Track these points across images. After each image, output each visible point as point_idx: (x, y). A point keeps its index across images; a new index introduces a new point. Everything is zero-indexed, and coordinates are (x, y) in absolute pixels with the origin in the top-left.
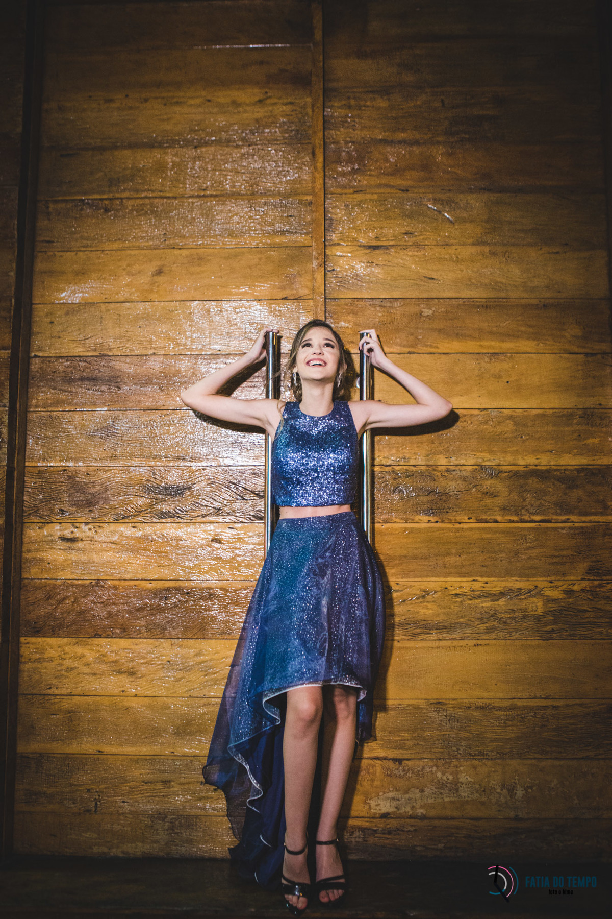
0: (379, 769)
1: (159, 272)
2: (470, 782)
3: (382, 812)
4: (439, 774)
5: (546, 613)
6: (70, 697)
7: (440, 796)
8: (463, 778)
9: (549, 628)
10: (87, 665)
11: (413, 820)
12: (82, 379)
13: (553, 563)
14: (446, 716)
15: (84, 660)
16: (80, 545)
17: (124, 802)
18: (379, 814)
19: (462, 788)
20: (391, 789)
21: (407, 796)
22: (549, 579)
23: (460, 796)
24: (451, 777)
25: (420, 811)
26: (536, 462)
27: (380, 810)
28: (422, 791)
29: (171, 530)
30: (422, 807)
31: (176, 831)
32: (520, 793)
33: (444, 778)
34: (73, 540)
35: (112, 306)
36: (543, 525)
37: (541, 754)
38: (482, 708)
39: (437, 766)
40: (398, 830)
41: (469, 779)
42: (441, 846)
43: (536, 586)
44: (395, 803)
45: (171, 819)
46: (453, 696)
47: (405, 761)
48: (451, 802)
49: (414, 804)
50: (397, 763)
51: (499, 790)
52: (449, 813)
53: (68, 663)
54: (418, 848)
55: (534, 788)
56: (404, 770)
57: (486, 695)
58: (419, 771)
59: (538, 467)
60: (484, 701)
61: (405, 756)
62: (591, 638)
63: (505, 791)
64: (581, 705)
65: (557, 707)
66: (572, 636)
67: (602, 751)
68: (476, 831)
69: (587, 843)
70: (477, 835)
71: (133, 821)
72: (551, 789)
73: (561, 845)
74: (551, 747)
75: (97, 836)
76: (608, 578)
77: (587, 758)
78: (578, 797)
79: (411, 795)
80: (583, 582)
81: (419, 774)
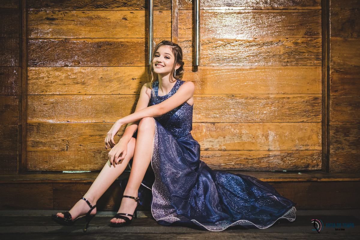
0: (204, 127)
2: (247, 133)
3: (206, 148)
4: (232, 130)
5: (284, 53)
6: (53, 96)
7: (233, 140)
8: (244, 131)
9: (286, 60)
10: (61, 80)
11: (219, 151)
13: (288, 30)
14: (236, 102)
15: (59, 78)
16: (57, 22)
17: (81, 145)
18: (204, 149)
19: (243, 136)
20: (210, 137)
21: (217, 140)
22: (286, 37)
23: (242, 140)
24: (238, 131)
25: (223, 147)
27: (204, 147)
28: (224, 138)
29: (102, 13)
30: (224, 145)
31: (106, 158)
32: (271, 138)
33: (235, 131)
34: (53, 19)
36: (284, 11)
37: (281, 120)
38: (253, 98)
39: (232, 126)
40: (213, 156)
41: (247, 132)
42: (233, 163)
43: (280, 41)
44: (211, 143)
45: (104, 153)
46: (239, 93)
47: (216, 124)
48: (239, 143)
49: (221, 144)
50: (212, 124)
51: (261, 137)
52: (237, 148)
53: (51, 80)
54: (222, 164)
55: (277, 136)
56: (216, 128)
57: (256, 92)
58: (223, 128)
60: (254, 95)
61: (216, 121)
62: (306, 65)
63: (264, 137)
64: (301, 97)
65: (289, 98)
66: (297, 64)
67: (310, 119)
68: (250, 156)
69: (302, 161)
70: (250, 158)
71: (85, 154)
72: (285, 136)
73: (290, 162)
74: (286, 117)
75: (67, 161)
76: (315, 36)
77: (303, 122)
78: (298, 140)
79: (219, 139)
80: (303, 38)
81: (223, 129)
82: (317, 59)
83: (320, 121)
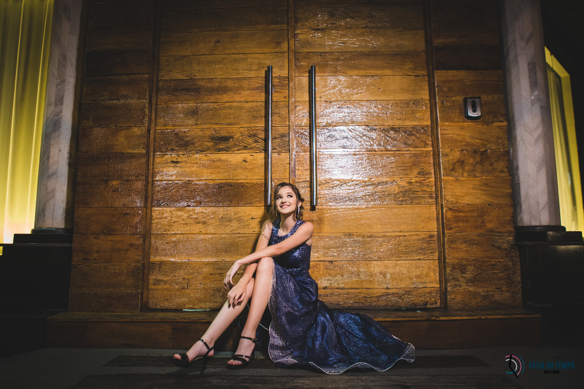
0: (322, 266)
1: (218, 42)
2: (365, 272)
3: (324, 286)
4: (350, 268)
5: (398, 193)
6: (175, 235)
7: (351, 278)
8: (361, 270)
9: (401, 199)
10: (183, 220)
11: (337, 290)
12: (182, 90)
13: (402, 170)
14: (353, 241)
15: (181, 218)
16: (181, 165)
19: (361, 274)
20: (328, 275)
21: (335, 278)
22: (400, 177)
23: (360, 278)
24: (356, 269)
25: (342, 286)
26: (393, 124)
27: (322, 285)
28: (342, 276)
29: (223, 156)
30: (342, 283)
32: (388, 276)
33: (353, 270)
34: (177, 162)
35: (196, 57)
36: (397, 152)
37: (398, 258)
38: (370, 237)
39: (349, 264)
40: (332, 294)
41: (365, 270)
42: (351, 302)
43: (394, 181)
44: (330, 282)
46: (357, 231)
47: (334, 262)
48: (356, 281)
49: (339, 282)
50: (330, 263)
51: (378, 275)
52: (355, 286)
53: (174, 219)
54: (341, 303)
55: (395, 274)
56: (334, 266)
57: (372, 231)
58: (341, 266)
59: (394, 126)
60: (371, 233)
61: (334, 260)
62: (420, 204)
63: (381, 275)
64: (417, 235)
65: (405, 236)
66: (411, 203)
67: (426, 256)
68: (368, 294)
69: (420, 299)
70: (369, 296)
71: (205, 292)
72: (403, 274)
73: (408, 300)
74: (403, 254)
75: (187, 300)
76: (428, 176)
77: (420, 259)
78: (416, 277)
79: (337, 278)
80: (416, 178)
81: (341, 268)
82: (431, 197)
83: (436, 258)
